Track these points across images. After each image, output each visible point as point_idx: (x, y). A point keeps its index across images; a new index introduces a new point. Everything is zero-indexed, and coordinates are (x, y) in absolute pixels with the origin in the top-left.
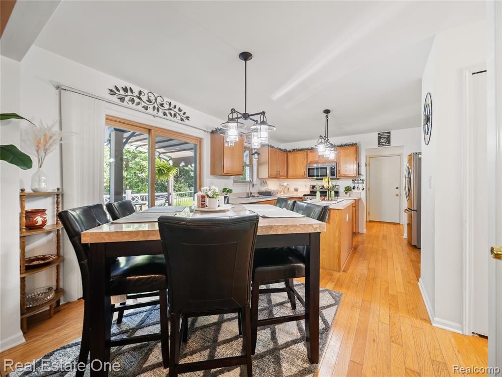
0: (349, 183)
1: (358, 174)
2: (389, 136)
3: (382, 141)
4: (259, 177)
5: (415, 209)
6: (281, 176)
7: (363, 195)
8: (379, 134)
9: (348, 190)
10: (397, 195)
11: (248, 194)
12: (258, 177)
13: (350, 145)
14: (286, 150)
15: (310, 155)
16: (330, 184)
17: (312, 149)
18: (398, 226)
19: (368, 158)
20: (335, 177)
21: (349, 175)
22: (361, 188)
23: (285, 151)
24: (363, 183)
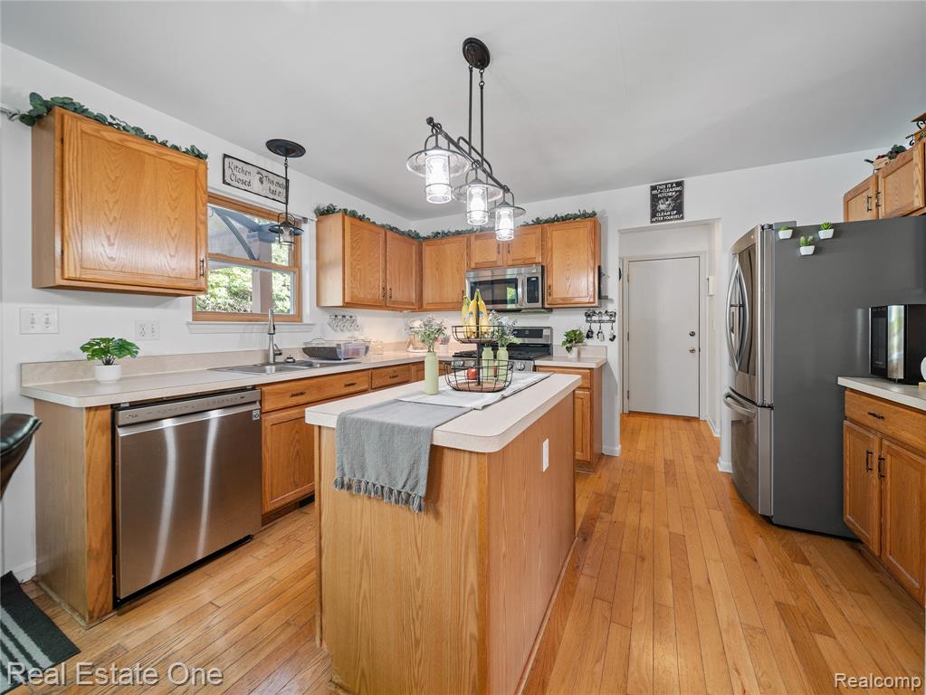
0: (577, 322)
1: (600, 297)
2: (680, 194)
3: (662, 207)
4: (324, 304)
5: (768, 401)
6: (395, 302)
7: (612, 353)
8: (653, 188)
9: (574, 339)
10: (693, 351)
11: (267, 356)
12: (318, 304)
13: (579, 217)
14: (417, 235)
15: (476, 245)
16: (484, 321)
17: (481, 231)
18: (695, 424)
19: (625, 261)
20: (539, 305)
21: (577, 300)
22: (608, 336)
23: (413, 237)
24: (614, 321)
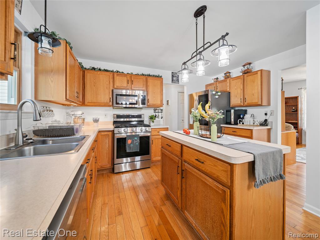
0: (151, 112)
2: (178, 76)
3: (174, 79)
7: (162, 123)
8: (172, 73)
13: (157, 76)
15: (117, 78)
20: (146, 106)
21: (157, 105)
22: (161, 117)
24: (162, 112)
